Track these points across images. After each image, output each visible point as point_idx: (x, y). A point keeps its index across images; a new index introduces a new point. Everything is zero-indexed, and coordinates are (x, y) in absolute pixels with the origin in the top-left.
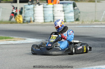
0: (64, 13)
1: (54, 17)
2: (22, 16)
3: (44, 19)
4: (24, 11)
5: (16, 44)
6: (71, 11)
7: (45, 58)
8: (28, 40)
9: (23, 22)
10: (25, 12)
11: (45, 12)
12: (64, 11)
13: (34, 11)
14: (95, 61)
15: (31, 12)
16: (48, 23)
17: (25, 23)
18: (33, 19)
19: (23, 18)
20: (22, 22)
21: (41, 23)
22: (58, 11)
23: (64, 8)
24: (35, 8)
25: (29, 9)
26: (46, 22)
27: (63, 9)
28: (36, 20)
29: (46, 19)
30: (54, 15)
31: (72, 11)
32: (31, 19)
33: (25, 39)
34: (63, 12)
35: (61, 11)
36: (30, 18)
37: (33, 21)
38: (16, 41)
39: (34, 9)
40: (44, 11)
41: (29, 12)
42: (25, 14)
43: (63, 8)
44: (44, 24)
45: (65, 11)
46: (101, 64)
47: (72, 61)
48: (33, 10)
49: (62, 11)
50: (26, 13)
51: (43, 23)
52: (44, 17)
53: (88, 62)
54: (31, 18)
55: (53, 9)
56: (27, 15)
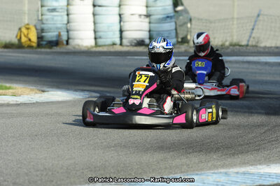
0: (150, 23)
1: (121, 31)
2: (37, 29)
3: (95, 38)
4: (42, 15)
5: (19, 105)
6: (168, 17)
7: (97, 143)
8: (53, 95)
9: (39, 45)
10: (44, 17)
11: (96, 17)
12: (148, 16)
13: (68, 15)
14: (234, 154)
15: (59, 18)
16: (105, 49)
17: (45, 48)
18: (65, 38)
19: (37, 33)
20: (34, 45)
21: (87, 47)
22: (132, 15)
23: (149, 9)
24: (70, 7)
25: (54, 10)
26: (100, 46)
27: (147, 11)
28: (74, 39)
29: (100, 38)
30: (121, 27)
31: (169, 15)
32: (59, 35)
33: (43, 91)
34: (147, 20)
35: (140, 15)
36: (56, 33)
37: (65, 42)
38: (20, 95)
39: (67, 10)
40: (94, 15)
41: (55, 18)
42: (44, 22)
43: (147, 7)
44: (94, 49)
45: (152, 17)
46: (248, 163)
47: (171, 153)
48: (66, 13)
49: (143, 17)
50: (47, 20)
51: (92, 47)
52: (95, 32)
53: (215, 157)
54: (60, 33)
55: (120, 10)
56: (50, 26)
